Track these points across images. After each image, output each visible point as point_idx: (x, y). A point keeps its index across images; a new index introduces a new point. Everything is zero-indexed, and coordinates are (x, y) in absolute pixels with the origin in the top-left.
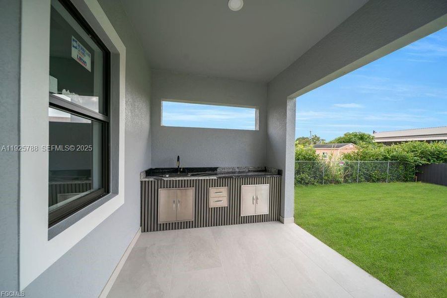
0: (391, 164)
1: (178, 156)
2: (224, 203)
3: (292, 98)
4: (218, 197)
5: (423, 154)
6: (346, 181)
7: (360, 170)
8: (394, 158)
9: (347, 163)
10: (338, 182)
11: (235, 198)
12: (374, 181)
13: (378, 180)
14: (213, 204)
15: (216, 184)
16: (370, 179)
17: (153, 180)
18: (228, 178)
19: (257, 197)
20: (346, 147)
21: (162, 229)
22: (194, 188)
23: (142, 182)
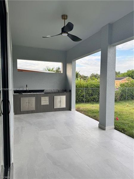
1: (27, 85)
2: (47, 103)
4: (45, 101)
11: (52, 101)
14: (43, 103)
15: (44, 96)
17: (18, 94)
18: (49, 93)
19: (61, 101)
20: (125, 79)
21: (22, 113)
22: (35, 97)
23: (14, 95)
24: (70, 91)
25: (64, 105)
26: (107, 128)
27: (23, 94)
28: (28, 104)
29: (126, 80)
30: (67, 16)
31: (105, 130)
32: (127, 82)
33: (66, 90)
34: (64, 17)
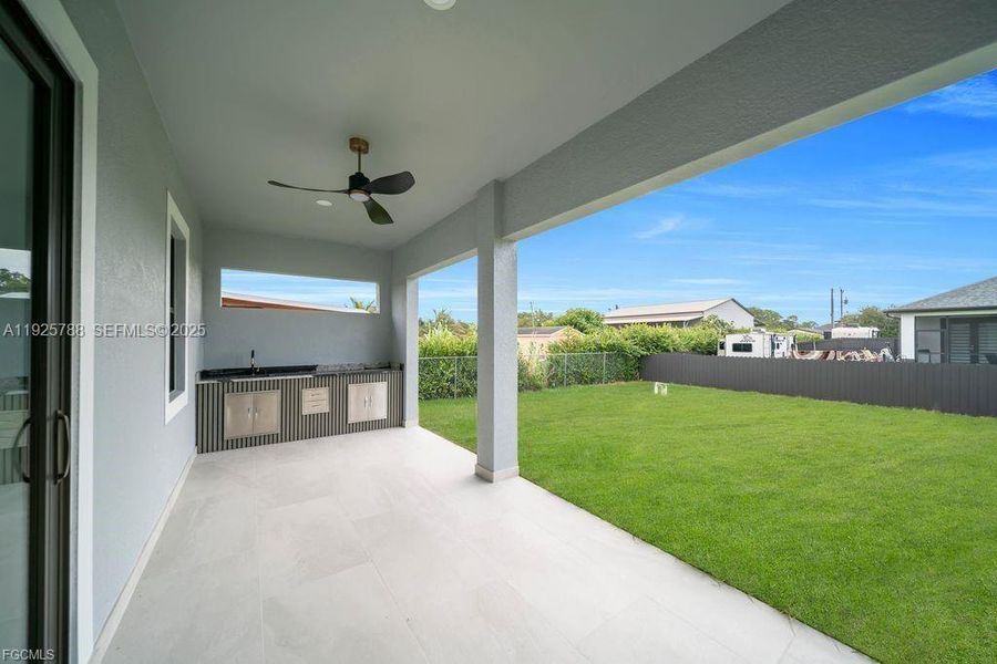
0: (609, 356)
1: (253, 352)
2: (324, 407)
3: (414, 278)
4: (315, 401)
5: (644, 342)
6: (550, 385)
7: (568, 367)
8: (611, 348)
9: (551, 357)
10: (537, 388)
11: (340, 402)
12: (586, 382)
13: (592, 381)
14: (307, 409)
15: (311, 385)
16: (581, 379)
17: (215, 382)
18: (329, 376)
19: (371, 398)
20: (561, 332)
21: (230, 447)
22: (280, 391)
23: (197, 386)
24: (402, 367)
25: (381, 412)
26: (496, 474)
27: (235, 381)
28: (254, 414)
29: (560, 336)
30: (367, 144)
31: (491, 482)
32: (565, 338)
33: (388, 364)
34: (359, 146)
